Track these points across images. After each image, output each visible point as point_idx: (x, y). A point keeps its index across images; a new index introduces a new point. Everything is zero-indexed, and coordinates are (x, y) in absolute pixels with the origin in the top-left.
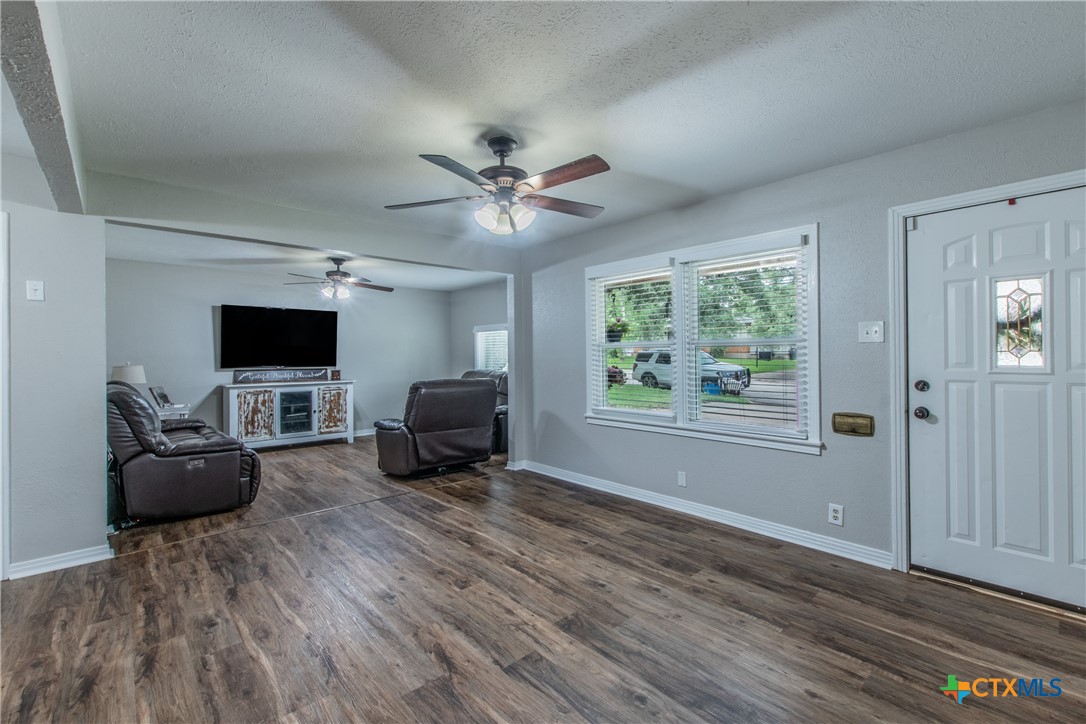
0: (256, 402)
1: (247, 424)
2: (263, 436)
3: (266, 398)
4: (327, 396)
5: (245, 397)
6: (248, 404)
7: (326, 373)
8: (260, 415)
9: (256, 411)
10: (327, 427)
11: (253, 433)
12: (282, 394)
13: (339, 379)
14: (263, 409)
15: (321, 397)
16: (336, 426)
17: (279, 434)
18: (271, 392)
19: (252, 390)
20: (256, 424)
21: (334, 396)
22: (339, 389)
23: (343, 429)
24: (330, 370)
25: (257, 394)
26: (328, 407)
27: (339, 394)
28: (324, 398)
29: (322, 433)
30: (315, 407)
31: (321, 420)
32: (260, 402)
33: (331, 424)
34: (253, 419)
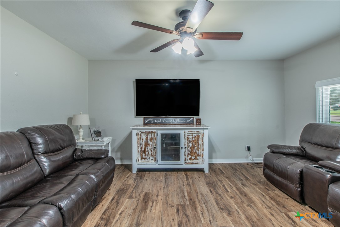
0: (147, 138)
1: (142, 152)
2: (151, 161)
3: (153, 136)
4: (190, 137)
5: (141, 136)
6: (143, 139)
7: (193, 120)
8: (149, 147)
9: (147, 145)
10: (190, 159)
11: (145, 159)
12: (162, 135)
13: (200, 125)
15: (186, 138)
16: (196, 159)
17: (160, 161)
18: (155, 132)
19: (144, 131)
20: (147, 153)
21: (195, 137)
22: (199, 132)
23: (201, 162)
24: (196, 117)
25: (147, 133)
26: (191, 145)
27: (198, 136)
28: (188, 138)
29: (186, 163)
30: (182, 145)
31: (187, 154)
32: (149, 138)
33: (193, 158)
34: (145, 150)
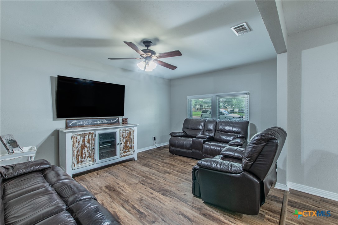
0: (84, 140)
1: (78, 156)
2: (89, 163)
3: (90, 137)
5: (76, 138)
6: (79, 142)
7: (118, 120)
8: (86, 149)
9: (83, 147)
10: (124, 152)
11: (82, 162)
12: (100, 135)
14: (88, 145)
15: (121, 135)
16: (129, 151)
17: (98, 161)
18: (93, 133)
19: (81, 133)
20: (84, 155)
21: (128, 134)
22: (130, 129)
23: (132, 153)
24: (121, 119)
25: (84, 136)
26: (125, 140)
27: (130, 132)
28: (123, 135)
29: (122, 156)
30: (118, 141)
31: (122, 148)
32: (86, 140)
33: (126, 151)
34: (82, 152)
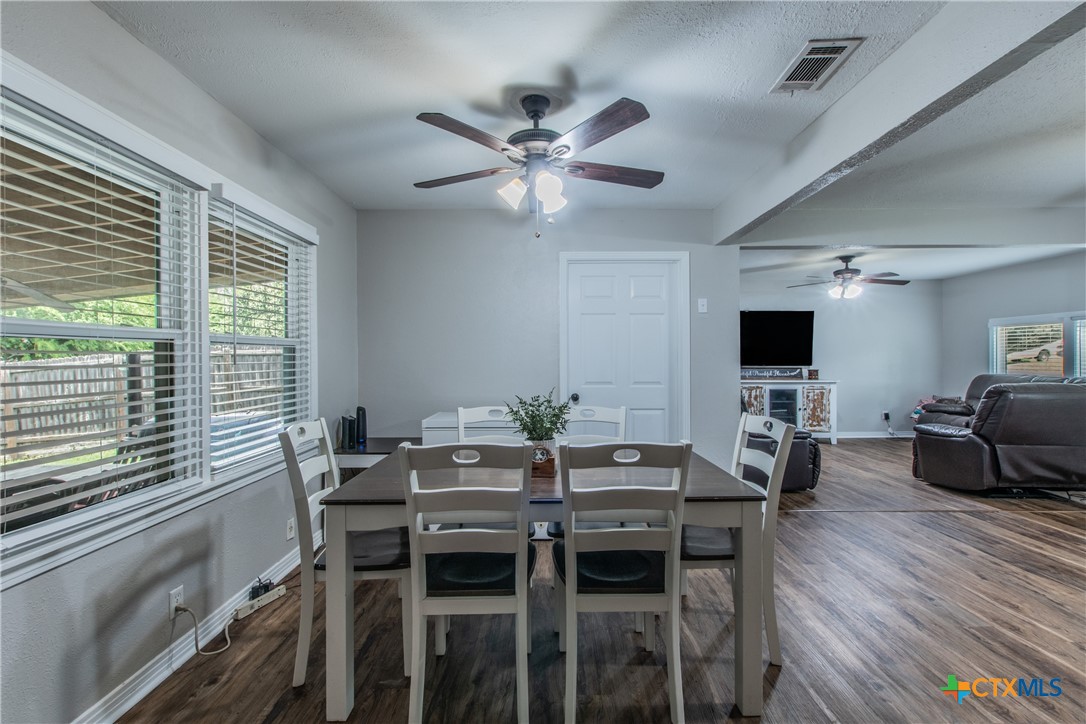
0: (750, 396)
3: (758, 393)
4: (811, 395)
7: (801, 372)
8: (752, 408)
9: (750, 405)
10: (811, 425)
12: (771, 391)
13: (817, 379)
14: (755, 403)
15: (805, 396)
16: (819, 425)
18: (762, 388)
19: (747, 386)
21: (817, 395)
22: (823, 388)
23: (827, 430)
24: (805, 370)
25: (750, 389)
26: (812, 405)
27: (822, 393)
28: (808, 397)
30: (800, 405)
31: (806, 417)
32: (753, 396)
33: (815, 423)
